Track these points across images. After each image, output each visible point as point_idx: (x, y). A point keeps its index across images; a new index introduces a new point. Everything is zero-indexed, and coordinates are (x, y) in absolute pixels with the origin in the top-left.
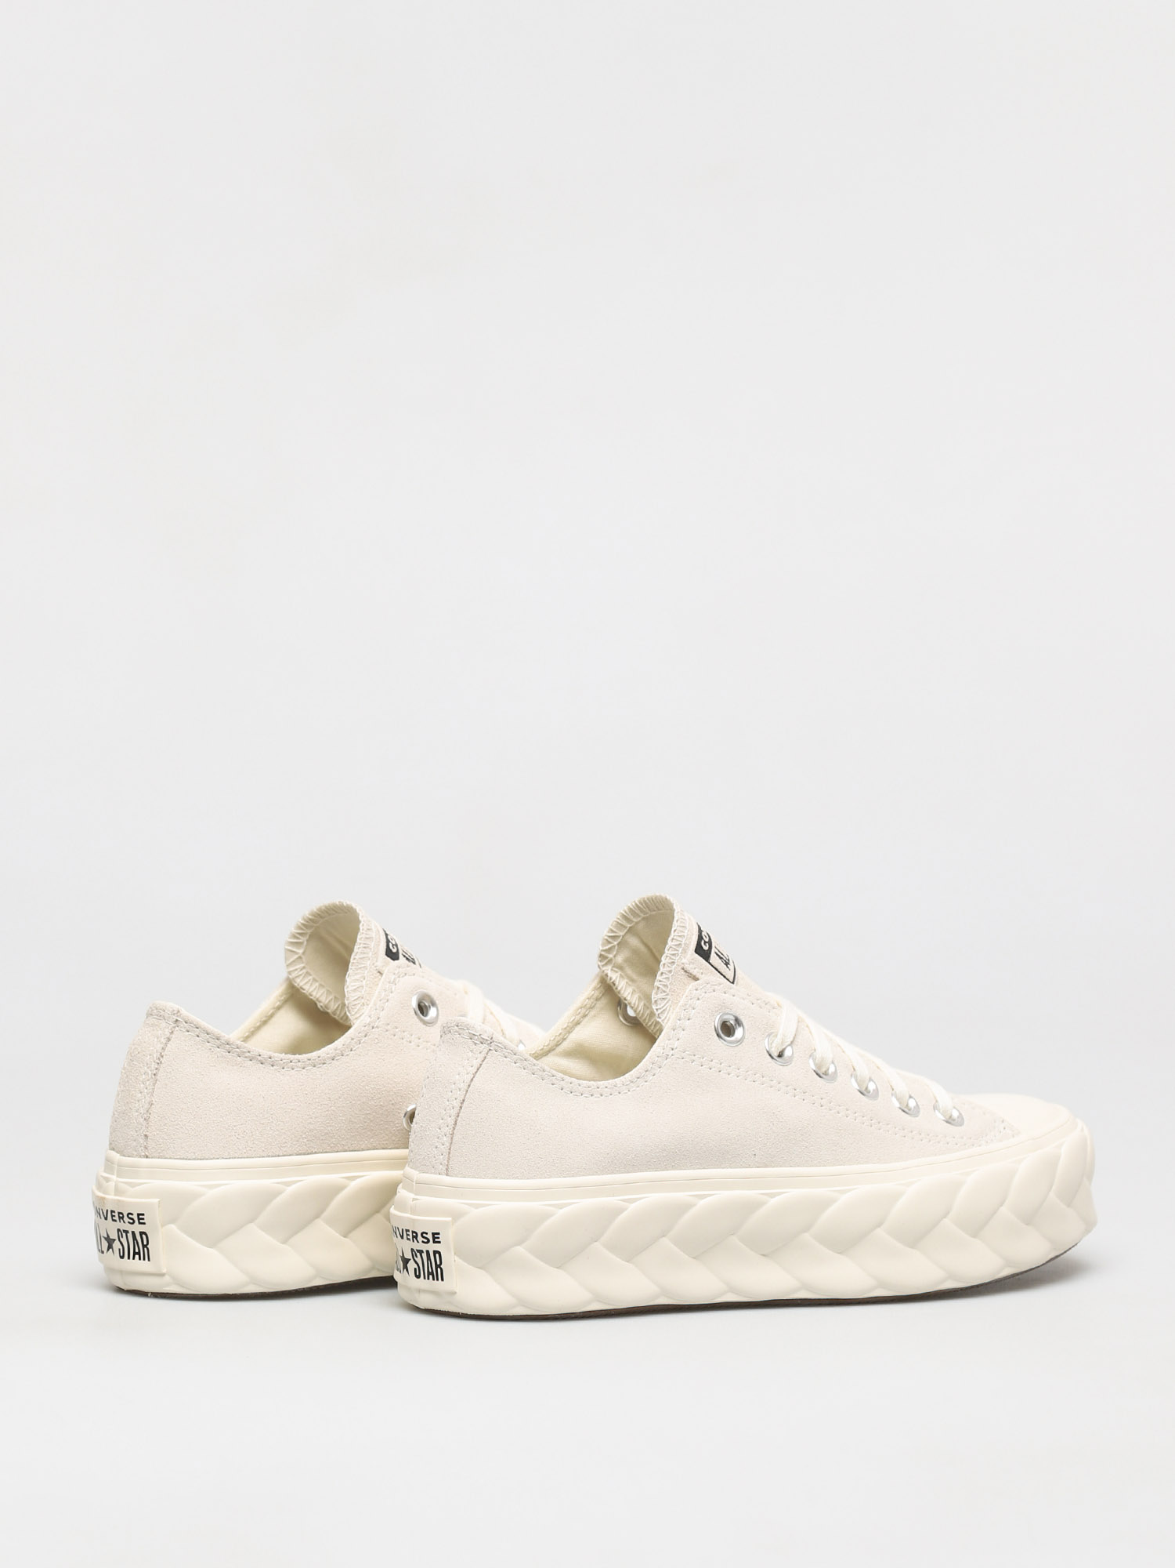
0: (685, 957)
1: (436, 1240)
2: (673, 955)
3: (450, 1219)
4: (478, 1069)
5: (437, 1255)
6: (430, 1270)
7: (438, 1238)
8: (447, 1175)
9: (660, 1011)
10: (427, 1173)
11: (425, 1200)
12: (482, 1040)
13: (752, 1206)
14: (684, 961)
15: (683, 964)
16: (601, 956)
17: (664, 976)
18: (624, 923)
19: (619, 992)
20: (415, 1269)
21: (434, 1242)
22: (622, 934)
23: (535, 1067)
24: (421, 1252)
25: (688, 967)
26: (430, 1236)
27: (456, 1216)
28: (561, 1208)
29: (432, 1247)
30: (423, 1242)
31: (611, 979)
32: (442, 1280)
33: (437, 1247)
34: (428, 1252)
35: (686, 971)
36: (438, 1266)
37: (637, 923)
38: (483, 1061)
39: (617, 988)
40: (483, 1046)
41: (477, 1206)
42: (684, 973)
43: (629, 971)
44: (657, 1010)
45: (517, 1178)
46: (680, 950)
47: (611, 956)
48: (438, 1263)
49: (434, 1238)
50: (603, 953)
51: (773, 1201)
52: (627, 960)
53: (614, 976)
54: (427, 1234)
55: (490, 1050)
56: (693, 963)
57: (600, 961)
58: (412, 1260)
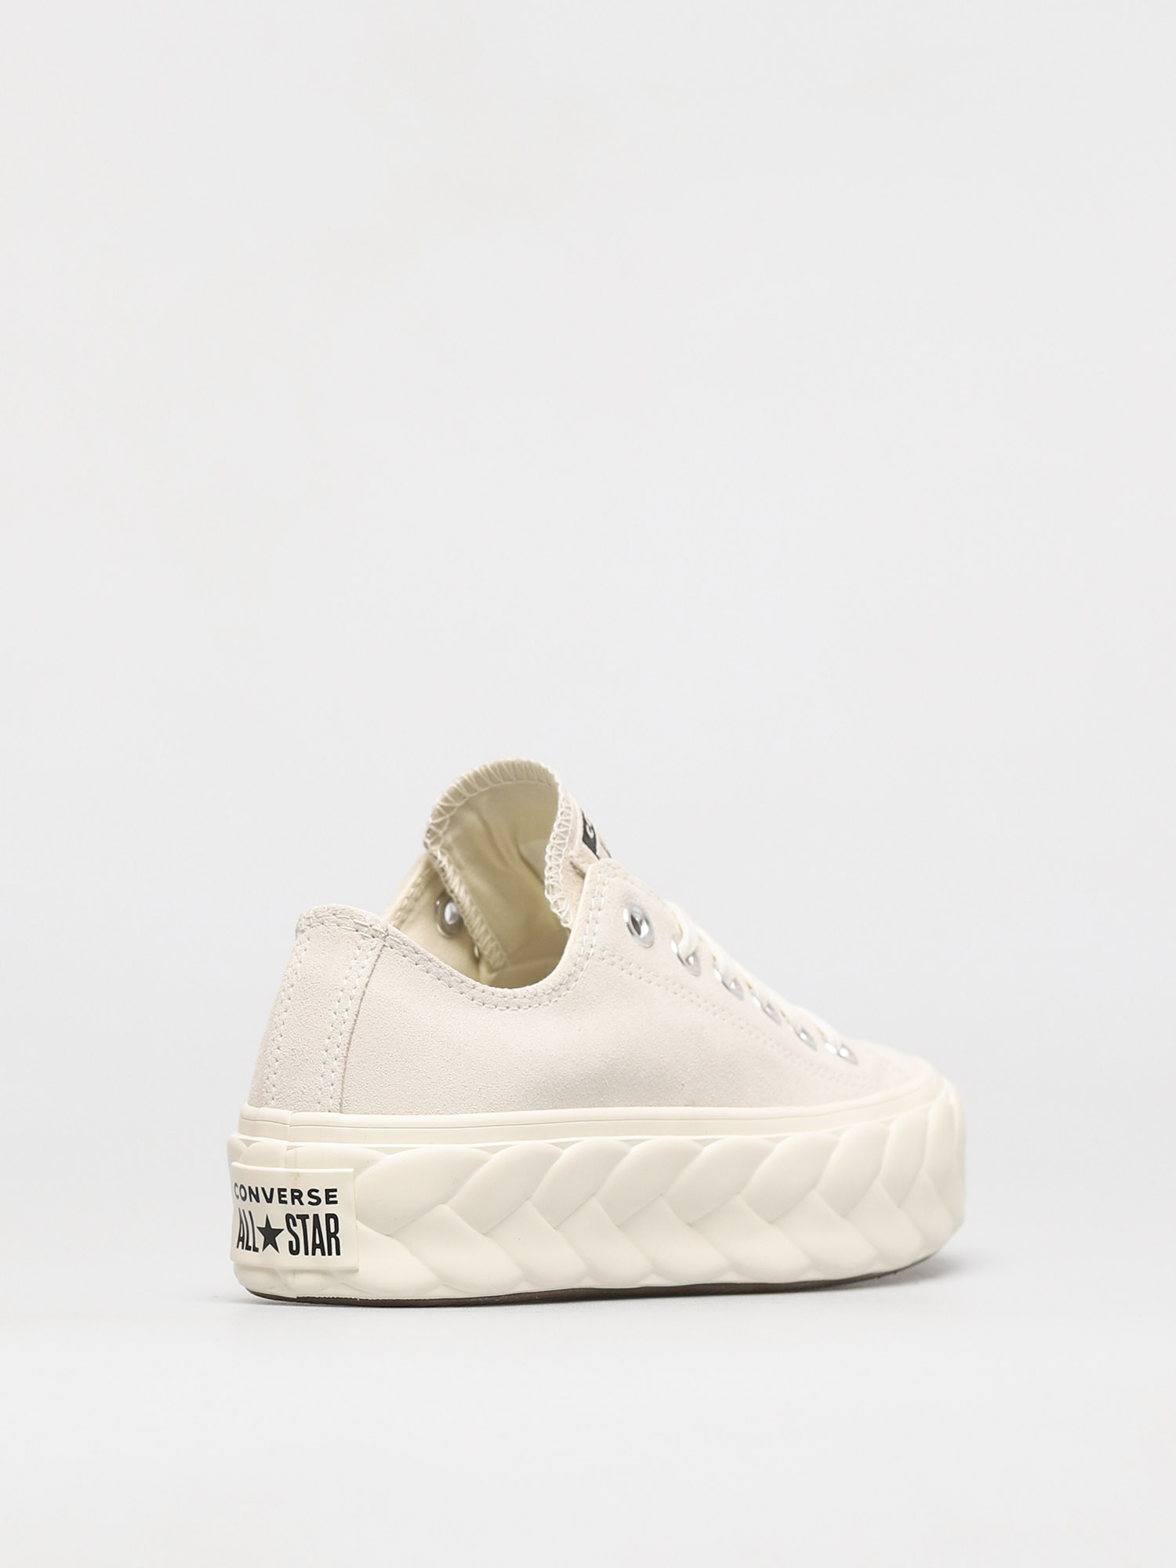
0: (572, 849)
1: (331, 1199)
2: (559, 845)
3: (353, 1170)
4: (372, 971)
5: (332, 1221)
6: (318, 1242)
7: (335, 1196)
8: (341, 1112)
9: (564, 914)
10: (308, 1111)
11: (308, 1147)
12: (374, 933)
13: (685, 1157)
14: (571, 853)
15: (571, 857)
16: (429, 831)
17: (553, 870)
18: (464, 792)
19: (447, 882)
20: (291, 1243)
21: (328, 1202)
22: (458, 804)
23: (441, 970)
24: (304, 1218)
25: (578, 861)
26: (322, 1195)
27: (361, 1165)
28: (495, 1152)
29: (323, 1210)
30: (310, 1203)
31: (440, 862)
32: (338, 1253)
33: (331, 1209)
34: (316, 1217)
35: (574, 867)
36: (334, 1235)
37: (481, 794)
38: (376, 961)
39: (444, 876)
40: (376, 941)
41: (389, 1151)
42: (573, 869)
43: (457, 854)
44: (560, 912)
45: (438, 1113)
46: (567, 838)
47: (441, 833)
48: (333, 1230)
49: (328, 1197)
50: (432, 827)
51: (707, 1150)
52: (456, 840)
53: (444, 860)
54: (317, 1191)
55: (384, 946)
56: (582, 856)
57: (429, 838)
58: (286, 1229)
